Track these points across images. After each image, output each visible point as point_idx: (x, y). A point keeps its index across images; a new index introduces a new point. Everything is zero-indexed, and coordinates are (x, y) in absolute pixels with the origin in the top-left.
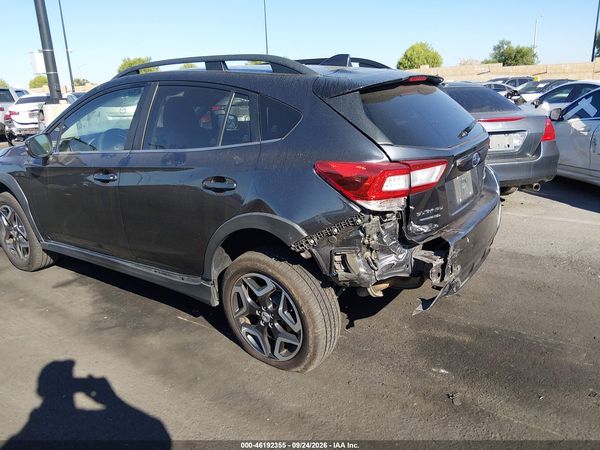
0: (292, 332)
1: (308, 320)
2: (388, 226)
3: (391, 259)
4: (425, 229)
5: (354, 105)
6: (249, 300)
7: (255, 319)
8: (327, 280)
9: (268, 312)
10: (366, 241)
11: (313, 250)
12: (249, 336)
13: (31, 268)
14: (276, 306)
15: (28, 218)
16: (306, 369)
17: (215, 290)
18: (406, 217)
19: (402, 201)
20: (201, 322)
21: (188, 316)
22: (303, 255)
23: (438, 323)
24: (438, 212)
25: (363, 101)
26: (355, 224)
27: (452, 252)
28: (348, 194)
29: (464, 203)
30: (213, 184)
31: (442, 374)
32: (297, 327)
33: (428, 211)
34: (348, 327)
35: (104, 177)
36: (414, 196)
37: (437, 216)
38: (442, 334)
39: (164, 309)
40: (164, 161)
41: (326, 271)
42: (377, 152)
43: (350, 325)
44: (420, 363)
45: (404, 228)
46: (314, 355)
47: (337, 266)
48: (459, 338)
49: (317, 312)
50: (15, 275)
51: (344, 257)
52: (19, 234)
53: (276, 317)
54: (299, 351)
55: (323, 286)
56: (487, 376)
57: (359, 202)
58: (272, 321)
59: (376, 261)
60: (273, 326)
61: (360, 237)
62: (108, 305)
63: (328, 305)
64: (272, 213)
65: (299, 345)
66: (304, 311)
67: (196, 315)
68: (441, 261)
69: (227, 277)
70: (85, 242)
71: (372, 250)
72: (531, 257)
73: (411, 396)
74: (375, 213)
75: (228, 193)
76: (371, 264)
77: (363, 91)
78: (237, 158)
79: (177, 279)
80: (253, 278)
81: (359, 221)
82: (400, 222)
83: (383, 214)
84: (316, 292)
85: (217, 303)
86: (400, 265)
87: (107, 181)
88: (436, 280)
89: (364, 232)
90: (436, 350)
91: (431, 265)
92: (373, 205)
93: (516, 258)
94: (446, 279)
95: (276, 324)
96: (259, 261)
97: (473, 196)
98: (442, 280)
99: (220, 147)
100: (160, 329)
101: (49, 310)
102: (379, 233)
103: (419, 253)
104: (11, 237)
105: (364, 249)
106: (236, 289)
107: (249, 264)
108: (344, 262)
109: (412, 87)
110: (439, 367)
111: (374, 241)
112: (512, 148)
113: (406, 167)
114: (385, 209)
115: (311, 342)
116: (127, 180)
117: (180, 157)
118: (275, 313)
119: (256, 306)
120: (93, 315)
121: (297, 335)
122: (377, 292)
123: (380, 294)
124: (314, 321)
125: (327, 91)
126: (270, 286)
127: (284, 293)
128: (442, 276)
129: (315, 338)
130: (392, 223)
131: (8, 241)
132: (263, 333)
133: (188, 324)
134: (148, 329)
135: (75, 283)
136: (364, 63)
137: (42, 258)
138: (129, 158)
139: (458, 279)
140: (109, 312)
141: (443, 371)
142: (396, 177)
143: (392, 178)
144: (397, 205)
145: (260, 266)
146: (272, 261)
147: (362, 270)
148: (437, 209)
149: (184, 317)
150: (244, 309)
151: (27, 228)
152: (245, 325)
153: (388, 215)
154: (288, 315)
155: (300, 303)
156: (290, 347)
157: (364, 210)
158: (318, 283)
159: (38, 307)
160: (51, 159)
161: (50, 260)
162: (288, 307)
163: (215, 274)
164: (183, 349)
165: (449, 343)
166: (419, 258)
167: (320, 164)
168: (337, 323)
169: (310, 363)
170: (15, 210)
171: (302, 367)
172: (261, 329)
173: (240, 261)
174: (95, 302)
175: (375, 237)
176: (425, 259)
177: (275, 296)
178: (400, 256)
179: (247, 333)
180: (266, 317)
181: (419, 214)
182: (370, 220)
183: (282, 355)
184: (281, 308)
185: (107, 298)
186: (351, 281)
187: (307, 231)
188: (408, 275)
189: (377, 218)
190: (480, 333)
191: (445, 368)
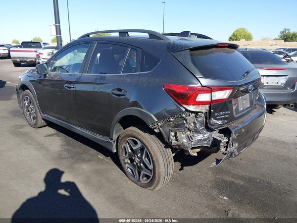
0: (149, 169)
1: (156, 164)
2: (199, 119)
3: (200, 137)
4: (220, 122)
5: (186, 57)
6: (130, 151)
7: (132, 161)
8: (168, 145)
9: (138, 157)
10: (187, 126)
11: (161, 129)
12: (129, 169)
13: (36, 126)
14: (142, 155)
15: (36, 102)
16: (154, 188)
17: (114, 145)
18: (209, 115)
19: (207, 107)
20: (109, 160)
21: (103, 156)
22: (155, 130)
23: (228, 172)
24: (228, 114)
25: (191, 55)
26: (182, 117)
27: (234, 136)
28: (178, 101)
29: (243, 111)
30: (116, 92)
31: (225, 200)
32: (151, 167)
33: (221, 113)
34: (180, 170)
35: (69, 86)
36: (212, 103)
37: (227, 116)
38: (228, 179)
39: (93, 151)
40: (96, 79)
41: (166, 140)
42: (195, 81)
43: (181, 169)
44: (214, 193)
45: (208, 121)
46: (158, 182)
47: (172, 138)
48: (237, 181)
49: (161, 160)
50: (29, 129)
51: (176, 133)
52: (32, 110)
53: (142, 161)
54: (151, 179)
55: (165, 147)
56: (249, 203)
57: (184, 105)
58: (140, 163)
59: (192, 137)
60: (140, 165)
61: (184, 124)
62: (68, 147)
63: (167, 157)
64: (142, 108)
65: (152, 176)
66: (154, 159)
67: (107, 156)
68: (227, 140)
69: (120, 139)
70: (60, 116)
71: (190, 131)
72: (284, 143)
73: (206, 209)
74: (192, 112)
75: (122, 97)
76: (189, 138)
77: (192, 50)
78: (128, 80)
79: (98, 137)
80: (132, 140)
81: (184, 115)
82: (206, 118)
83: (196, 113)
84: (161, 150)
85: (115, 151)
86: (205, 140)
87: (70, 88)
88: (223, 150)
89: (186, 121)
90: (224, 187)
91: (221, 141)
92: (191, 108)
93: (276, 142)
94: (228, 149)
95: (142, 164)
96: (135, 132)
97: (249, 108)
98: (226, 150)
99: (121, 74)
100: (89, 161)
101: (41, 147)
102: (194, 123)
103: (216, 135)
104: (29, 111)
105: (186, 130)
106: (124, 145)
107: (130, 133)
108: (176, 136)
109: (220, 49)
110: (224, 196)
111: (192, 126)
112: (279, 84)
113: (209, 90)
114: (197, 110)
115: (157, 175)
116: (79, 87)
117: (103, 78)
118: (141, 158)
119: (133, 154)
120: (60, 151)
121: (151, 171)
122: (194, 153)
123: (196, 154)
124: (159, 165)
125: (173, 49)
126: (139, 145)
127: (145, 149)
128: (226, 147)
129: (159, 173)
130: (202, 118)
131: (27, 113)
132: (135, 168)
133: (103, 160)
134: (84, 161)
135: (55, 136)
136: (200, 36)
137: (41, 122)
138: (80, 77)
139: (236, 150)
140: (68, 151)
141: (225, 198)
142: (204, 94)
143: (202, 94)
144: (204, 109)
145: (136, 135)
146: (141, 132)
147: (185, 141)
148: (227, 112)
149: (101, 156)
150: (127, 155)
151: (35, 108)
152: (128, 163)
153: (199, 114)
154: (147, 160)
155: (153, 155)
156: (148, 177)
157: (187, 110)
158: (163, 145)
159: (36, 145)
160: (47, 75)
161: (45, 124)
162: (147, 156)
163: (115, 137)
164: (98, 172)
165: (231, 184)
166: (215, 137)
167: (166, 85)
168: (171, 167)
169: (156, 186)
170: (31, 99)
171: (153, 187)
172: (134, 166)
173: (126, 131)
174: (62, 145)
175: (192, 124)
176: (218, 138)
177: (142, 149)
178: (205, 135)
179: (128, 168)
180: (137, 160)
181: (216, 114)
182: (189, 115)
183: (144, 181)
184: (144, 157)
185: (68, 144)
186: (179, 146)
187: (157, 118)
188: (209, 146)
189: (193, 115)
190: (249, 180)
191: (227, 197)
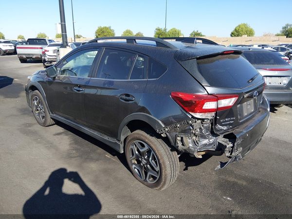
0: (155, 171)
1: (163, 166)
2: (205, 125)
3: (205, 141)
4: (225, 128)
5: (193, 66)
6: (137, 152)
7: (139, 162)
8: (174, 148)
9: (145, 159)
10: (194, 132)
11: (168, 134)
12: (136, 169)
13: (45, 125)
14: (149, 157)
15: (45, 103)
16: (160, 189)
17: (122, 146)
18: (215, 122)
19: (213, 114)
20: (115, 159)
21: (110, 155)
22: (162, 135)
23: (231, 173)
24: (233, 120)
25: (198, 63)
26: (188, 123)
27: (238, 141)
28: (185, 108)
29: (247, 116)
30: (124, 97)
31: (228, 200)
32: (157, 169)
33: (227, 119)
34: (184, 170)
35: (78, 89)
36: (219, 112)
37: (232, 122)
38: (232, 179)
39: (100, 150)
40: (104, 84)
41: (173, 144)
42: (201, 90)
43: (186, 169)
44: (218, 193)
45: (213, 127)
46: (165, 183)
47: (179, 142)
48: (240, 182)
49: (167, 163)
50: (38, 128)
51: (182, 138)
52: (41, 109)
53: (148, 162)
54: (158, 180)
55: (171, 150)
56: (251, 204)
57: (190, 113)
58: (146, 164)
59: (198, 142)
60: (147, 166)
61: (191, 130)
62: (76, 146)
63: (173, 160)
64: (149, 114)
65: (158, 177)
66: (161, 162)
67: (114, 155)
68: (232, 145)
69: (128, 141)
70: (68, 116)
71: (196, 136)
72: (286, 142)
73: (211, 209)
74: (198, 119)
75: (130, 102)
76: (195, 143)
77: (198, 59)
78: (136, 86)
79: (106, 138)
80: (139, 143)
81: (190, 122)
82: (212, 124)
83: (203, 120)
84: (168, 153)
85: (122, 152)
86: (210, 144)
87: (79, 91)
88: (228, 154)
89: (193, 128)
90: (227, 187)
91: (226, 146)
92: (198, 115)
93: (278, 142)
94: (233, 154)
95: (148, 166)
96: (142, 135)
97: (254, 112)
98: (231, 154)
99: (129, 80)
100: (97, 160)
101: (50, 146)
102: (200, 128)
103: (221, 139)
104: (38, 110)
105: (192, 135)
106: (131, 147)
107: (137, 136)
108: (182, 140)
109: (226, 56)
110: (227, 196)
111: (198, 132)
112: (282, 85)
113: (216, 98)
114: (204, 117)
115: (163, 177)
116: (87, 91)
117: (111, 83)
118: (148, 160)
119: (139, 156)
120: (69, 150)
121: (157, 172)
122: (199, 156)
123: (201, 157)
124: (165, 167)
125: (180, 57)
126: (146, 148)
127: (152, 152)
128: (231, 152)
129: (166, 175)
130: (207, 124)
131: (36, 112)
132: (142, 169)
133: (110, 159)
134: (92, 160)
135: (63, 134)
137: (50, 121)
138: (89, 81)
139: (240, 154)
140: (76, 149)
141: (229, 198)
142: (211, 103)
143: (208, 103)
144: (210, 116)
145: (143, 138)
146: (148, 136)
147: (191, 145)
148: (232, 118)
149: (108, 155)
150: (134, 157)
151: (44, 108)
152: (134, 164)
153: (205, 120)
154: (154, 162)
155: (159, 157)
156: (154, 178)
157: (193, 117)
158: (169, 149)
159: (45, 144)
160: (56, 78)
161: (53, 122)
162: (154, 158)
163: (122, 138)
164: (106, 172)
165: (234, 184)
166: (221, 142)
167: (174, 93)
168: (177, 169)
169: (162, 187)
170: (40, 99)
171: (159, 188)
172: (141, 167)
173: (134, 134)
174: (70, 144)
175: (198, 130)
176: (223, 143)
177: (149, 152)
178: (211, 140)
179: (135, 168)
180: (144, 162)
181: (222, 121)
182: (196, 122)
183: (150, 181)
184: (150, 159)
185: (76, 142)
186: (185, 150)
187: (165, 124)
188: (214, 150)
189: (200, 121)
190: (252, 181)
191: (230, 198)
